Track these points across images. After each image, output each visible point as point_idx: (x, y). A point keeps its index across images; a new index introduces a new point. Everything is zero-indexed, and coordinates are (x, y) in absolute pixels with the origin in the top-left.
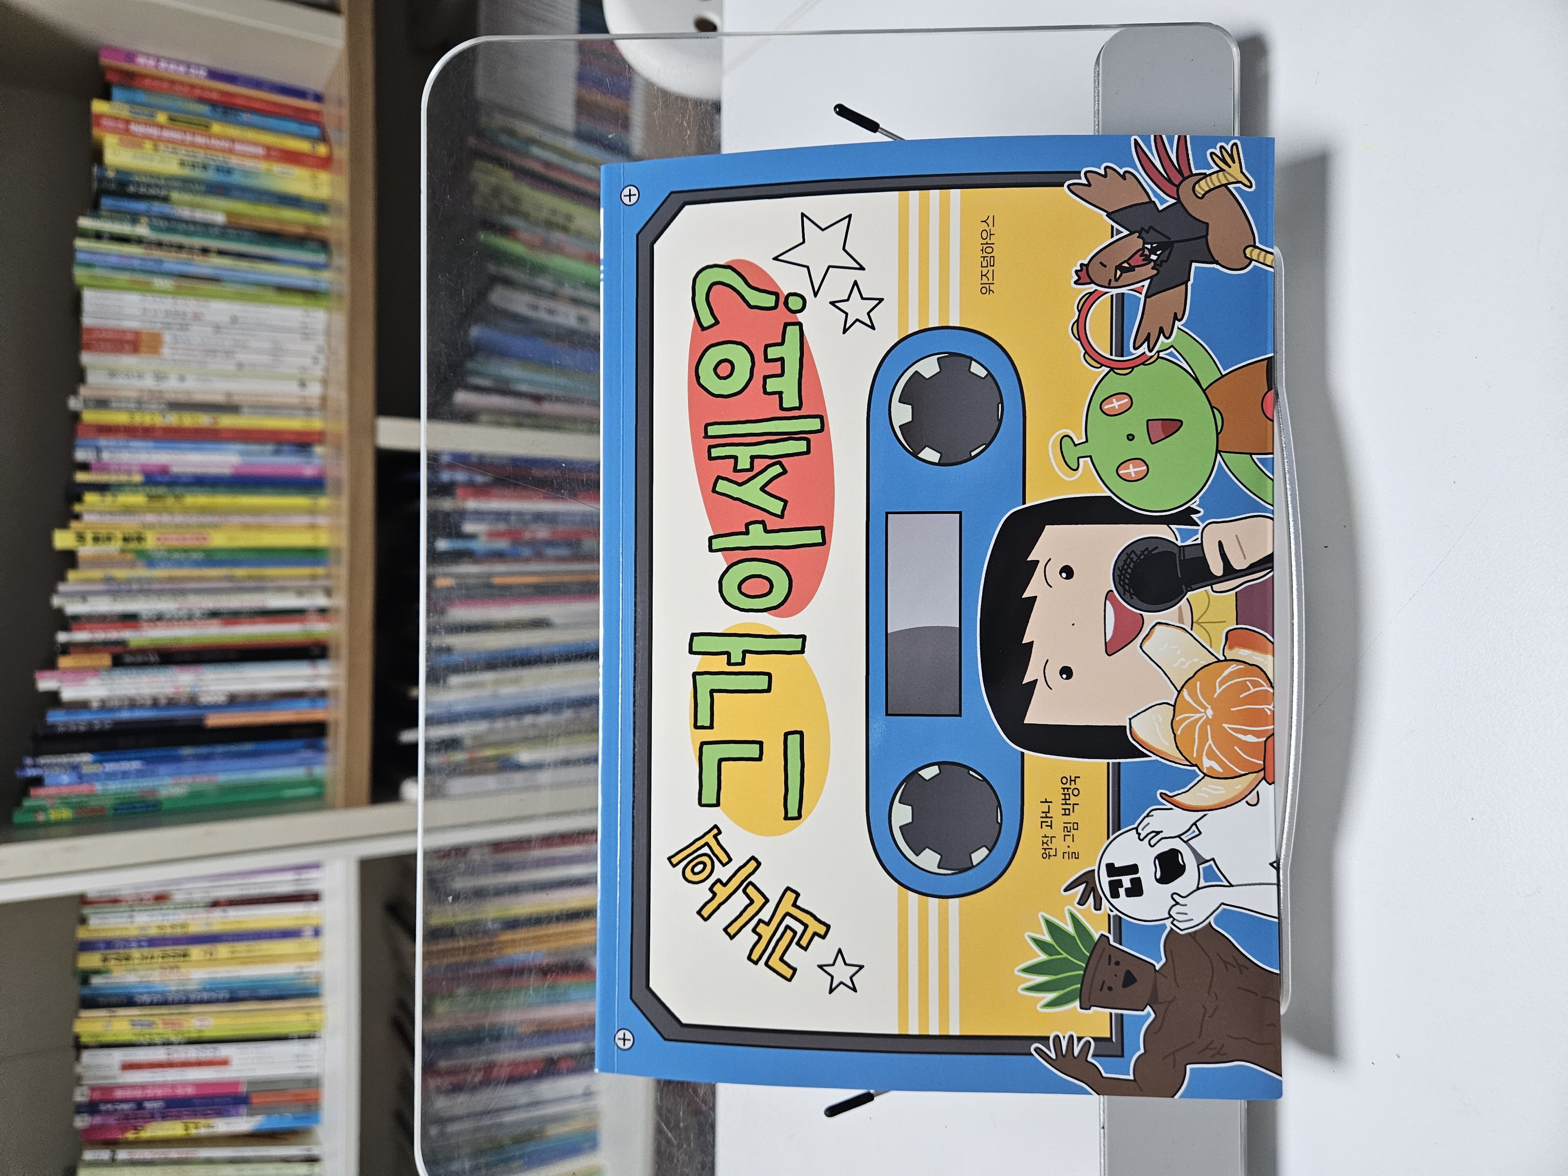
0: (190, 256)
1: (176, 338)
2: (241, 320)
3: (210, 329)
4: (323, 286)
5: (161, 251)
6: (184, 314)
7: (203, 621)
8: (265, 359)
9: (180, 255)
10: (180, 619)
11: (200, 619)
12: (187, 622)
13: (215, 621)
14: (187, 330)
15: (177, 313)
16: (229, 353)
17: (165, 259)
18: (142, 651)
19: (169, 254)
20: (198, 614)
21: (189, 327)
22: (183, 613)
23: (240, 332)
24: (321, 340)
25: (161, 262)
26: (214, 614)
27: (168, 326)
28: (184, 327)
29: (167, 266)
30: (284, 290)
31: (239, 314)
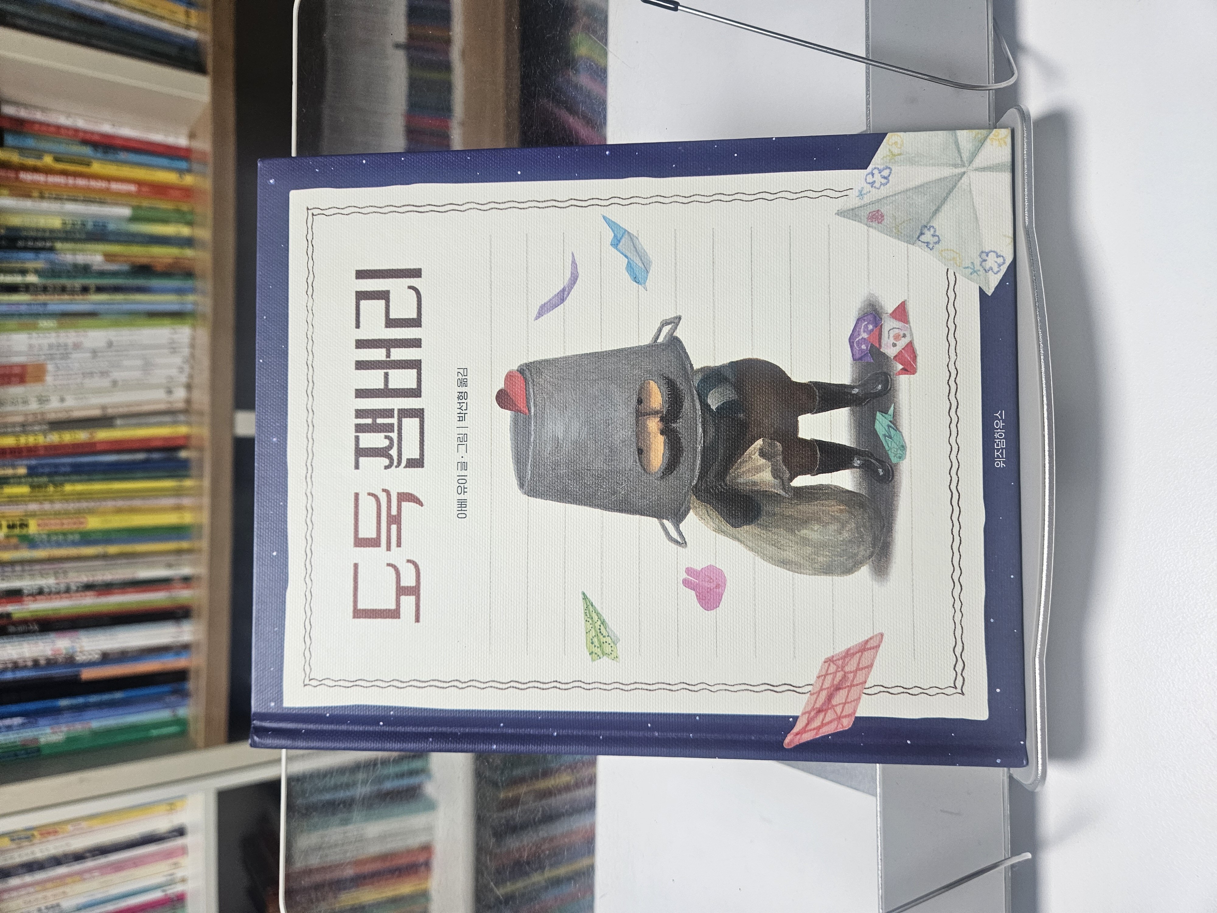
0: (71, 297)
1: (58, 367)
2: (115, 344)
3: (88, 355)
4: (189, 307)
5: (46, 295)
6: (66, 345)
7: (78, 594)
8: (137, 374)
9: (62, 297)
10: (58, 593)
11: (77, 591)
12: (64, 595)
13: (88, 593)
14: (69, 358)
15: (59, 345)
16: (104, 374)
17: (49, 302)
18: (25, 622)
19: (52, 297)
20: (74, 588)
21: (70, 356)
22: (62, 587)
23: (114, 353)
24: (186, 351)
25: (45, 304)
26: (89, 587)
27: (51, 357)
28: (65, 356)
29: (52, 308)
30: (154, 315)
31: (113, 339)
